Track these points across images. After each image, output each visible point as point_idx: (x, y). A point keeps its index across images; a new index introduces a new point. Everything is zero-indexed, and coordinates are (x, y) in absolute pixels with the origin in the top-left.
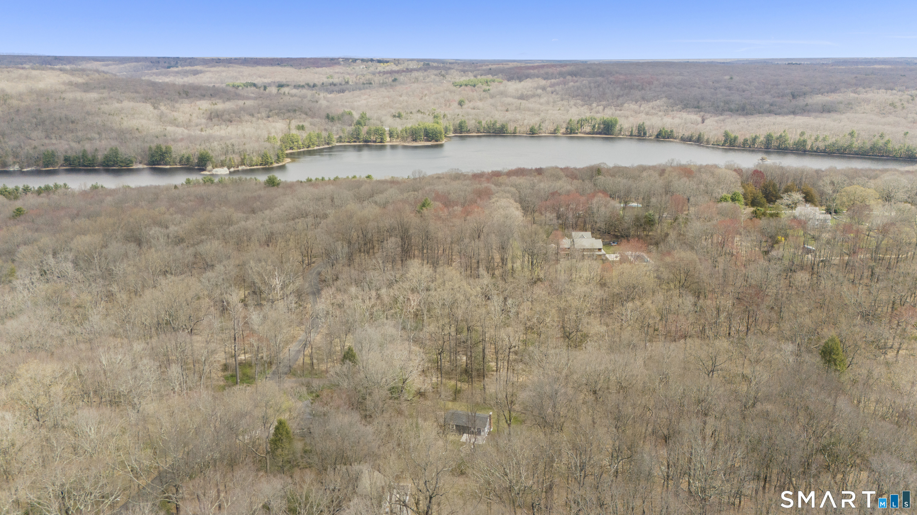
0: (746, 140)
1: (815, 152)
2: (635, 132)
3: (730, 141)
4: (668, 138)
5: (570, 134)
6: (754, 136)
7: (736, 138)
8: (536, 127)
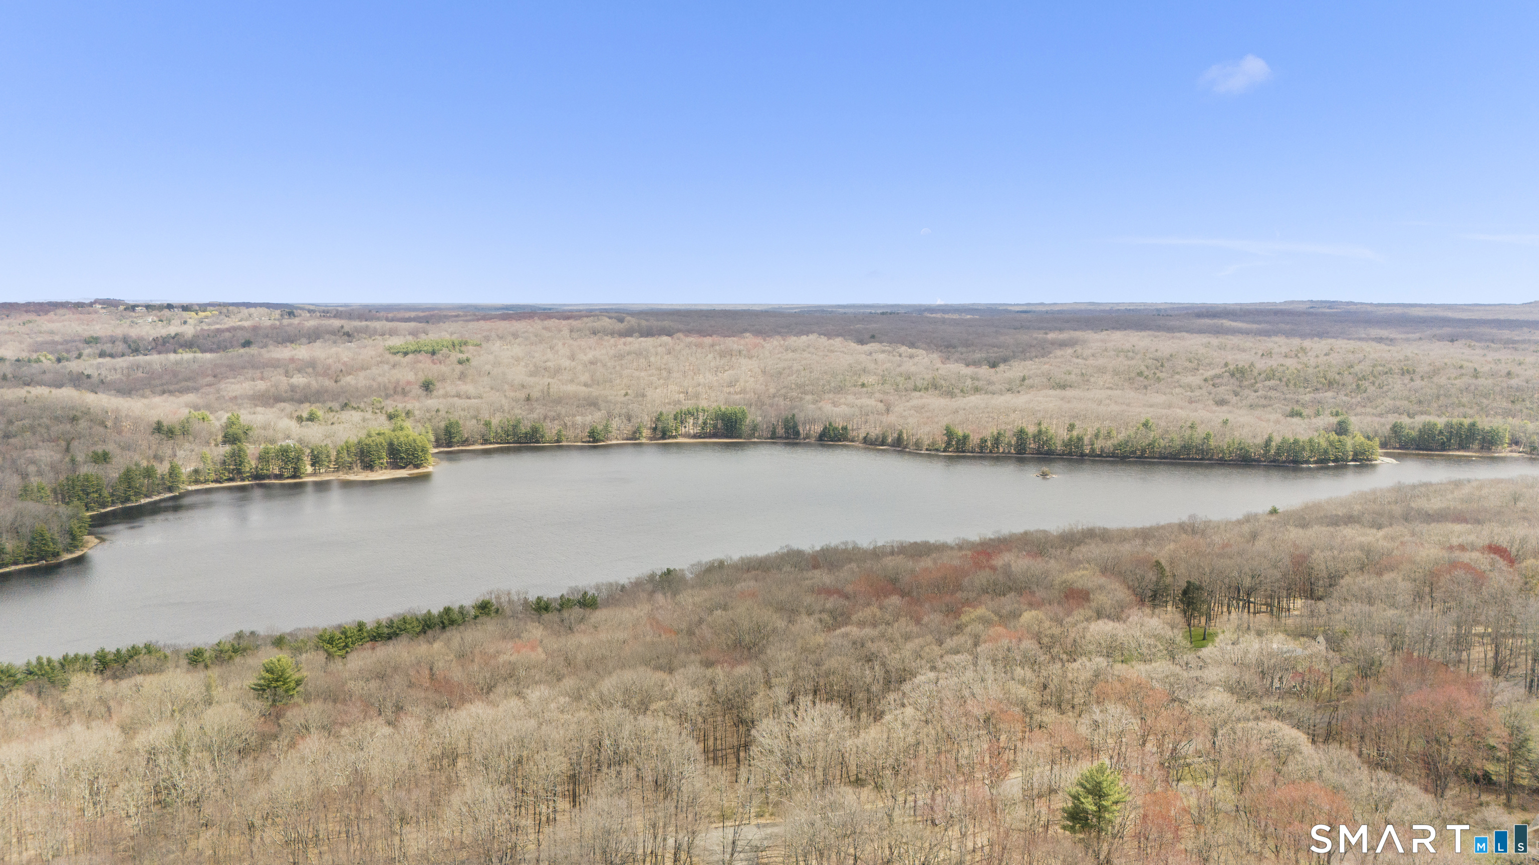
0: (983, 441)
1: (1099, 456)
2: (781, 431)
3: (957, 443)
4: (840, 440)
5: (663, 438)
6: (995, 433)
7: (966, 437)
8: (600, 428)
